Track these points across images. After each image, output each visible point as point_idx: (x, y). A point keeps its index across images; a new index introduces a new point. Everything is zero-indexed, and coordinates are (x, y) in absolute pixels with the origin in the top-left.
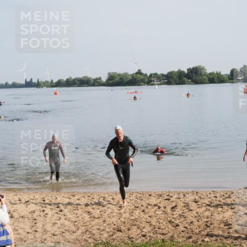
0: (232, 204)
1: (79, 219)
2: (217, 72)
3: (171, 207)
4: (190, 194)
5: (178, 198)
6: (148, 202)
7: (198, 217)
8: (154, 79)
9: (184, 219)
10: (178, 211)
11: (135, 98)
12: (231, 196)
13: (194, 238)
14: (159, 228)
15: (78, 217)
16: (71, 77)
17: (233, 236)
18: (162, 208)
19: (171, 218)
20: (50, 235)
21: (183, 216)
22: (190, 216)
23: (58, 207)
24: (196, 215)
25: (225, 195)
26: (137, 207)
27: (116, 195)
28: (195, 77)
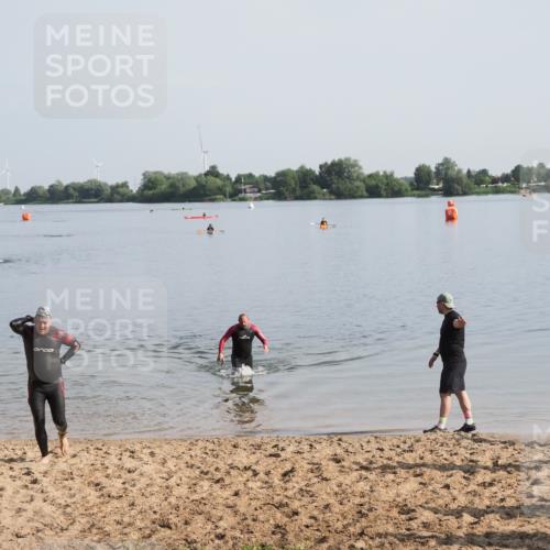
0: (417, 466)
1: (74, 500)
2: (385, 172)
3: (283, 471)
4: (324, 444)
5: (298, 452)
6: (230, 462)
7: (342, 494)
8: (247, 186)
9: (310, 499)
10: (297, 482)
11: (210, 229)
12: (415, 447)
13: (331, 542)
14: (254, 520)
15: (73, 496)
16: (59, 182)
17: (420, 537)
18: (262, 475)
19: (281, 497)
20: (10, 537)
21: (308, 492)
22: (325, 493)
23: (28, 474)
24: (336, 489)
25: (402, 446)
26: (206, 473)
27: (159, 447)
28: (337, 183)
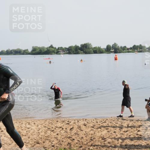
0: (107, 126)
2: (98, 47)
3: (70, 128)
4: (81, 121)
5: (74, 123)
6: (56, 126)
8: (61, 50)
9: (78, 136)
10: (74, 131)
11: (50, 62)
12: (106, 121)
13: (83, 147)
14: (62, 142)
16: (9, 49)
17: (107, 146)
18: (64, 129)
21: (77, 134)
22: (81, 134)
24: (85, 133)
25: (103, 121)
26: (49, 129)
27: (37, 121)
28: (85, 50)
